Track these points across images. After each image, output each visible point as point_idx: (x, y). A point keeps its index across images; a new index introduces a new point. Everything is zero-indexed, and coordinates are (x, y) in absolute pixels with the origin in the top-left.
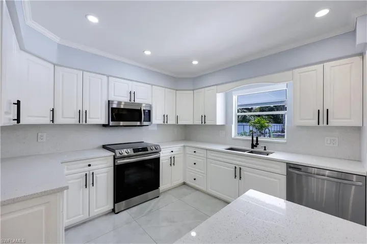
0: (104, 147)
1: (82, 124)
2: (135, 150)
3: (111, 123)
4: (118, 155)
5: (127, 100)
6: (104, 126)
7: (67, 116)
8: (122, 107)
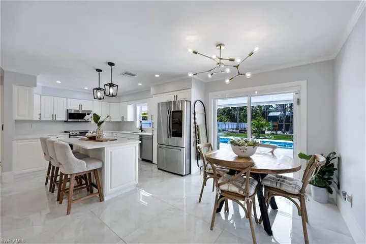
0: (65, 132)
1: (53, 121)
2: (80, 133)
3: (69, 120)
4: (71, 134)
5: (77, 109)
6: (65, 121)
7: (46, 117)
8: (72, 112)
